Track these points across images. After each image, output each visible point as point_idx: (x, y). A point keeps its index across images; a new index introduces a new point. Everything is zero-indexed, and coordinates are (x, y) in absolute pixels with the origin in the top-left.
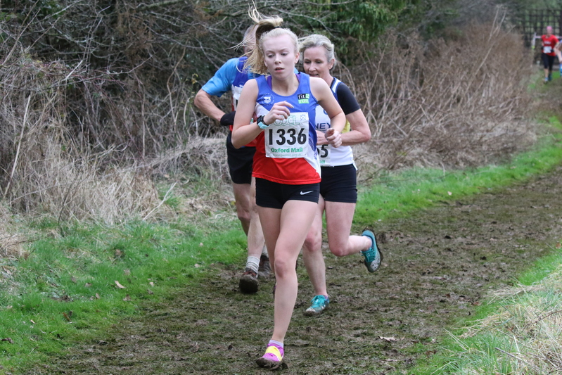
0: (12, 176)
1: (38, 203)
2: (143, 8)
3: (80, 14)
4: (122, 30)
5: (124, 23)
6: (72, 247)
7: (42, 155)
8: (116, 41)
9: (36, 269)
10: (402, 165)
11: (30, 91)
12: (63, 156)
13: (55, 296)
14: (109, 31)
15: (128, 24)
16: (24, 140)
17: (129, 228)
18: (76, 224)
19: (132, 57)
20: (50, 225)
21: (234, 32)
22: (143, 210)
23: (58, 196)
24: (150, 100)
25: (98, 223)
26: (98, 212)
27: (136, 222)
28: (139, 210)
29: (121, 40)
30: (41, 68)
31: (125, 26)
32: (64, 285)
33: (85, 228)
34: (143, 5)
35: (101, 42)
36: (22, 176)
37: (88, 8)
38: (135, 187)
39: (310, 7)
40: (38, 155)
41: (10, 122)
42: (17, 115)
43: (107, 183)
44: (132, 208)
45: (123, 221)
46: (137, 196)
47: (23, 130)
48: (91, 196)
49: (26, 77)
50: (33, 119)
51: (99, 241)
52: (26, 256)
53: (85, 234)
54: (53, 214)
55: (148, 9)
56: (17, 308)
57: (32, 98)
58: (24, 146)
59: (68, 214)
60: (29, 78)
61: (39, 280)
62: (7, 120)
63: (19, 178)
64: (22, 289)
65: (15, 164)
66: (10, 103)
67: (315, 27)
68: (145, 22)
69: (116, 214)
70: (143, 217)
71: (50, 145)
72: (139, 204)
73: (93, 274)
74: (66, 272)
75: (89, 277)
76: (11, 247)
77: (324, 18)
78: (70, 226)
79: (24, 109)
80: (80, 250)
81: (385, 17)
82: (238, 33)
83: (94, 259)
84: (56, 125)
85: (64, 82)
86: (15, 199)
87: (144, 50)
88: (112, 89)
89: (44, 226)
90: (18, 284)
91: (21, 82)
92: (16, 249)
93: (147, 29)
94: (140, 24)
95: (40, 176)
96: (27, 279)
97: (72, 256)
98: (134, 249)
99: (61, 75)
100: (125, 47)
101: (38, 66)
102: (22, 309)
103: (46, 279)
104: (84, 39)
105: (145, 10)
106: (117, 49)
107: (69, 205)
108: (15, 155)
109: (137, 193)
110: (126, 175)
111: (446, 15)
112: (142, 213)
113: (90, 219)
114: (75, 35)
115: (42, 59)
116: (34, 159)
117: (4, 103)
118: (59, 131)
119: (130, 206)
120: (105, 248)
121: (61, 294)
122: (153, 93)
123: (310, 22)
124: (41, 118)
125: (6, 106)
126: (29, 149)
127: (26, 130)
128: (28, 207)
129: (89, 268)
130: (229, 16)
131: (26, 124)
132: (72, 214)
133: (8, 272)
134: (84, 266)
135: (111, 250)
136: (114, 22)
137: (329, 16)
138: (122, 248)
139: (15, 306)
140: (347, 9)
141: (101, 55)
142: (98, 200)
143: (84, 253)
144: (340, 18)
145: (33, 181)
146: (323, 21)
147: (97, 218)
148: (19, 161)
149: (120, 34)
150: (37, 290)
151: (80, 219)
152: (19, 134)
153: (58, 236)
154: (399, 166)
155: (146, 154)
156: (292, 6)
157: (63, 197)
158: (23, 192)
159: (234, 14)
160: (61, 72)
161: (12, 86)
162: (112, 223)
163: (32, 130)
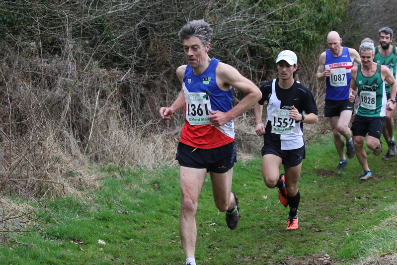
0: (89, 140)
1: (106, 156)
2: (166, 36)
3: (127, 40)
4: (153, 50)
5: (154, 45)
6: (127, 182)
7: (107, 127)
8: (149, 57)
9: (107, 196)
10: (329, 131)
11: (99, 88)
12: (120, 127)
13: (119, 212)
14: (145, 51)
15: (156, 46)
16: (96, 118)
17: (162, 171)
18: (129, 169)
19: (159, 66)
20: (113, 170)
21: (223, 50)
22: (170, 160)
23: (118, 152)
24: (171, 93)
25: (143, 168)
26: (142, 161)
27: (166, 167)
28: (167, 160)
29: (152, 56)
30: (106, 73)
31: (154, 47)
32: (125, 205)
33: (135, 171)
34: (165, 34)
35: (140, 57)
36: (95, 140)
37: (132, 37)
38: (165, 146)
39: (269, 34)
40: (105, 127)
41: (87, 107)
42: (91, 102)
43: (148, 143)
44: (163, 159)
45: (158, 167)
46: (166, 151)
47: (95, 112)
48: (138, 152)
49: (96, 79)
50: (101, 105)
51: (143, 179)
52: (101, 188)
53: (135, 175)
54: (115, 163)
55: (169, 37)
56: (97, 219)
57: (100, 92)
58: (96, 122)
59: (124, 163)
60: (98, 80)
61: (110, 202)
62: (86, 106)
63: (93, 141)
64: (99, 207)
65: (91, 133)
66: (87, 95)
67: (273, 46)
68: (167, 44)
69: (154, 163)
70: (170, 164)
71: (112, 121)
72: (167, 156)
73: (141, 198)
74: (125, 197)
75: (139, 200)
76: (92, 183)
77: (278, 40)
78: (126, 170)
79: (95, 99)
80: (133, 184)
81: (316, 39)
82: (224, 50)
83: (141, 189)
84: (115, 108)
85: (119, 82)
86: (91, 154)
87: (167, 62)
88: (148, 86)
89: (110, 170)
90: (96, 204)
91: (94, 82)
92: (94, 184)
93: (169, 49)
94: (164, 45)
95: (106, 140)
96: (102, 202)
97: (128, 188)
98: (165, 184)
99: (118, 78)
100: (155, 60)
101: (104, 72)
102: (100, 219)
103: (114, 202)
104: (130, 56)
105: (167, 37)
106: (150, 61)
107: (125, 157)
108: (91, 128)
109: (166, 149)
110: (159, 139)
111: (354, 37)
112: (170, 162)
113: (138, 166)
114: (124, 53)
115: (106, 68)
116: (103, 129)
117: (83, 95)
118: (118, 112)
119: (162, 158)
120: (148, 183)
121: (123, 211)
122: (173, 89)
123: (270, 43)
124: (106, 104)
125: (84, 97)
126: (99, 123)
127: (97, 111)
128: (99, 159)
129: (138, 195)
130: (219, 39)
131: (97, 108)
132: (126, 163)
133: (90, 198)
134: (136, 194)
135: (151, 184)
136: (148, 44)
137: (281, 39)
138: (158, 183)
139: (96, 218)
140: (293, 34)
141: (140, 66)
142: (142, 154)
143: (135, 186)
144: (288, 40)
145: (102, 143)
146: (277, 42)
147: (142, 165)
148: (93, 130)
149: (152, 52)
150: (108, 208)
151: (132, 166)
152: (93, 114)
153: (118, 176)
154: (327, 132)
155: (170, 127)
156: (259, 33)
157: (121, 153)
158: (96, 150)
159: (222, 39)
160: (118, 76)
161: (87, 84)
162: (151, 168)
163: (101, 111)
